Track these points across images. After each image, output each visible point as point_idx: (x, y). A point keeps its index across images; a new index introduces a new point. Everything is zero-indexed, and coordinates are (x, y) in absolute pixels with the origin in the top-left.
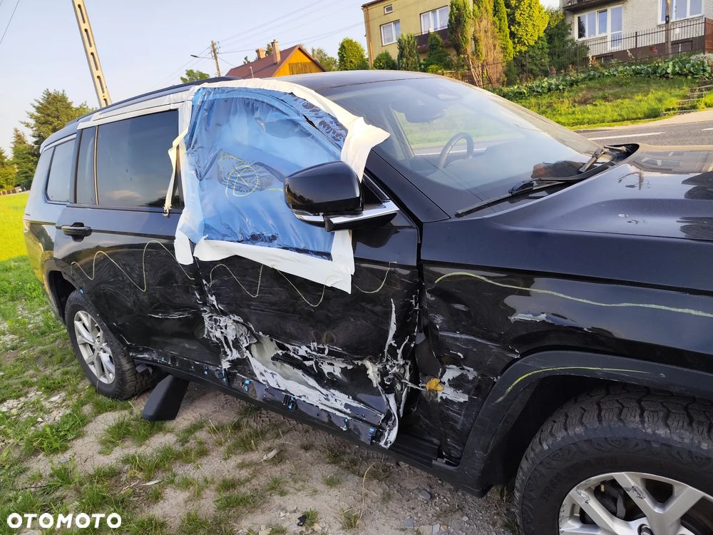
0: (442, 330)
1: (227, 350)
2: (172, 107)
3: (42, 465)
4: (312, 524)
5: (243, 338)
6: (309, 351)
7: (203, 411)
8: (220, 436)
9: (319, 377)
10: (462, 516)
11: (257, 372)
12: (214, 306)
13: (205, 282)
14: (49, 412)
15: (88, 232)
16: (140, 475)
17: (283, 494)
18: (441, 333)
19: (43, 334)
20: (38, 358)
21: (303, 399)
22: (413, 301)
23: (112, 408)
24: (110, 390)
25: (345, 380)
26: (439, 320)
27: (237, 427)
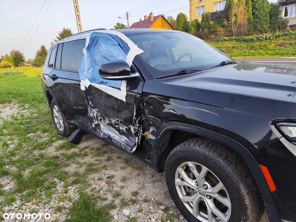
0: (147, 115)
1: (94, 121)
2: (84, 38)
3: (36, 153)
4: (112, 178)
5: (99, 117)
6: (115, 121)
7: (90, 143)
8: (92, 151)
9: (119, 130)
10: (160, 183)
11: (102, 128)
12: (91, 105)
13: (88, 97)
14: (42, 138)
15: (57, 78)
16: (65, 159)
17: (106, 169)
18: (147, 116)
19: (47, 114)
20: (43, 122)
21: (114, 138)
22: (141, 105)
23: (62, 139)
24: (61, 133)
25: (126, 132)
26: (147, 111)
27: (98, 149)
